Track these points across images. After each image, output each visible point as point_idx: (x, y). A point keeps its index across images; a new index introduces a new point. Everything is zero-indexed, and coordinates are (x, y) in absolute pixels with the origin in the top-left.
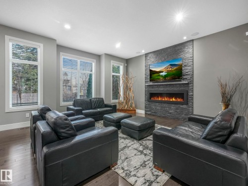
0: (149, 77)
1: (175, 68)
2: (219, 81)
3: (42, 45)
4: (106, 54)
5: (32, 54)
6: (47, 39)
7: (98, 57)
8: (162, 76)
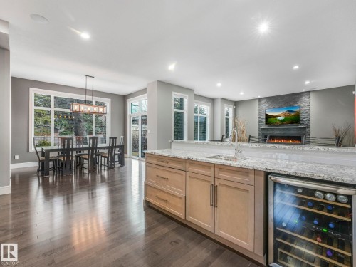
0: (264, 121)
1: (293, 114)
2: (333, 127)
3: (187, 96)
4: (222, 99)
5: (180, 104)
6: (189, 90)
7: (212, 101)
8: (279, 120)
